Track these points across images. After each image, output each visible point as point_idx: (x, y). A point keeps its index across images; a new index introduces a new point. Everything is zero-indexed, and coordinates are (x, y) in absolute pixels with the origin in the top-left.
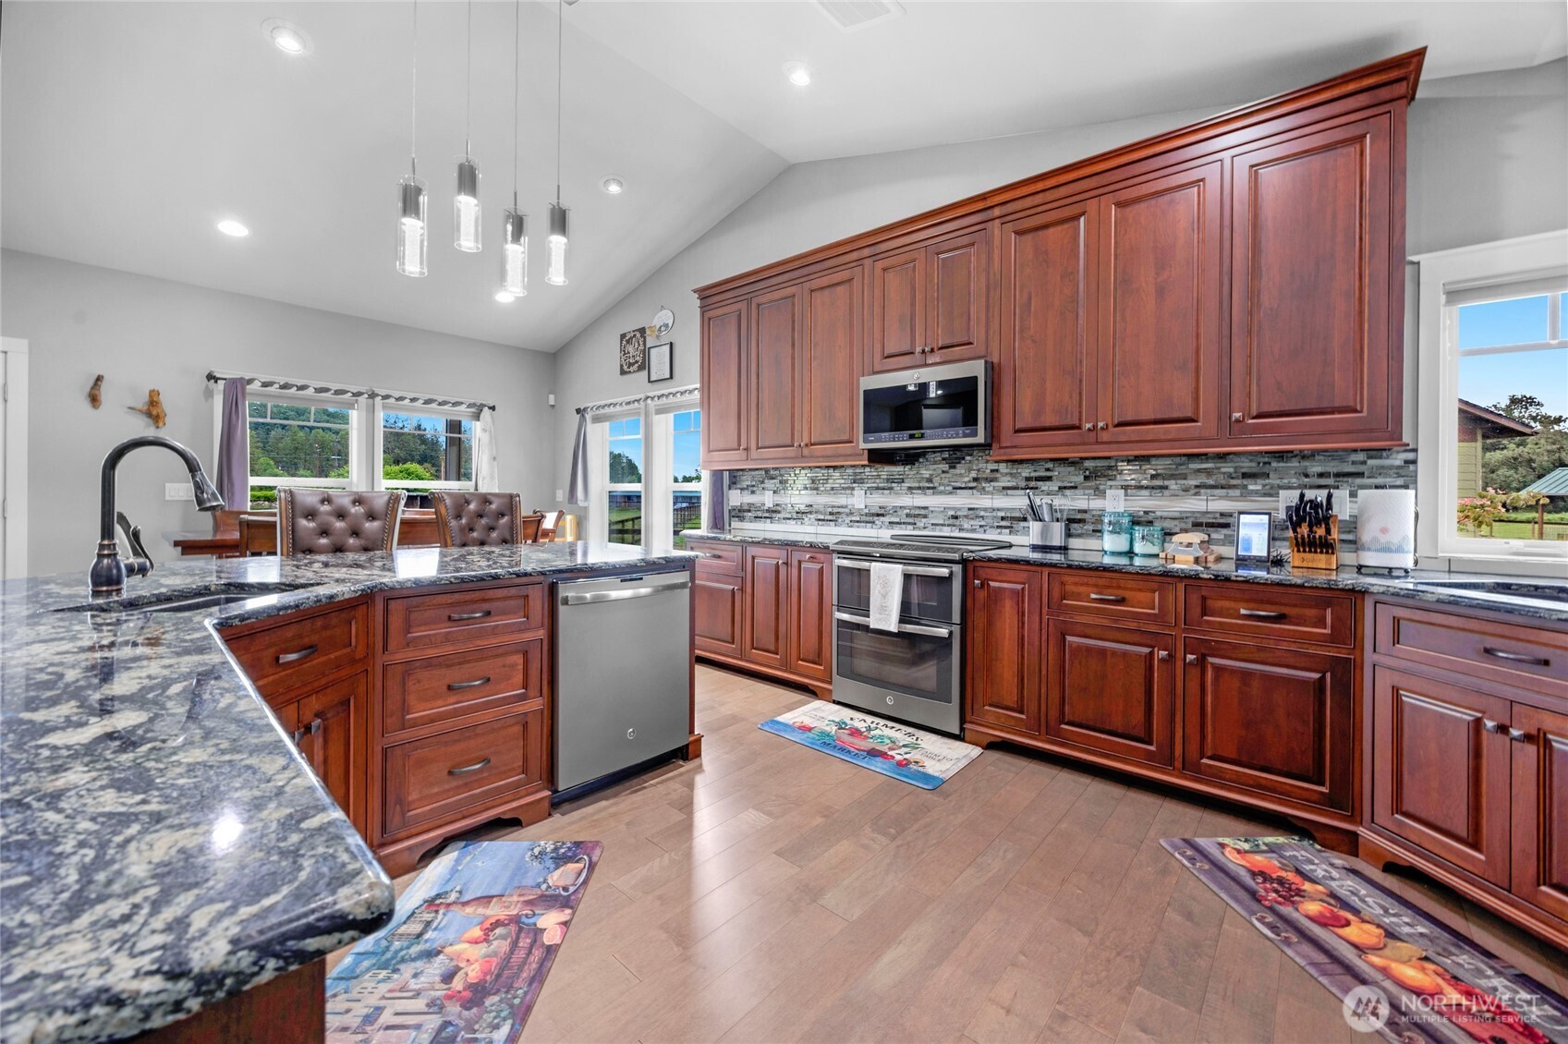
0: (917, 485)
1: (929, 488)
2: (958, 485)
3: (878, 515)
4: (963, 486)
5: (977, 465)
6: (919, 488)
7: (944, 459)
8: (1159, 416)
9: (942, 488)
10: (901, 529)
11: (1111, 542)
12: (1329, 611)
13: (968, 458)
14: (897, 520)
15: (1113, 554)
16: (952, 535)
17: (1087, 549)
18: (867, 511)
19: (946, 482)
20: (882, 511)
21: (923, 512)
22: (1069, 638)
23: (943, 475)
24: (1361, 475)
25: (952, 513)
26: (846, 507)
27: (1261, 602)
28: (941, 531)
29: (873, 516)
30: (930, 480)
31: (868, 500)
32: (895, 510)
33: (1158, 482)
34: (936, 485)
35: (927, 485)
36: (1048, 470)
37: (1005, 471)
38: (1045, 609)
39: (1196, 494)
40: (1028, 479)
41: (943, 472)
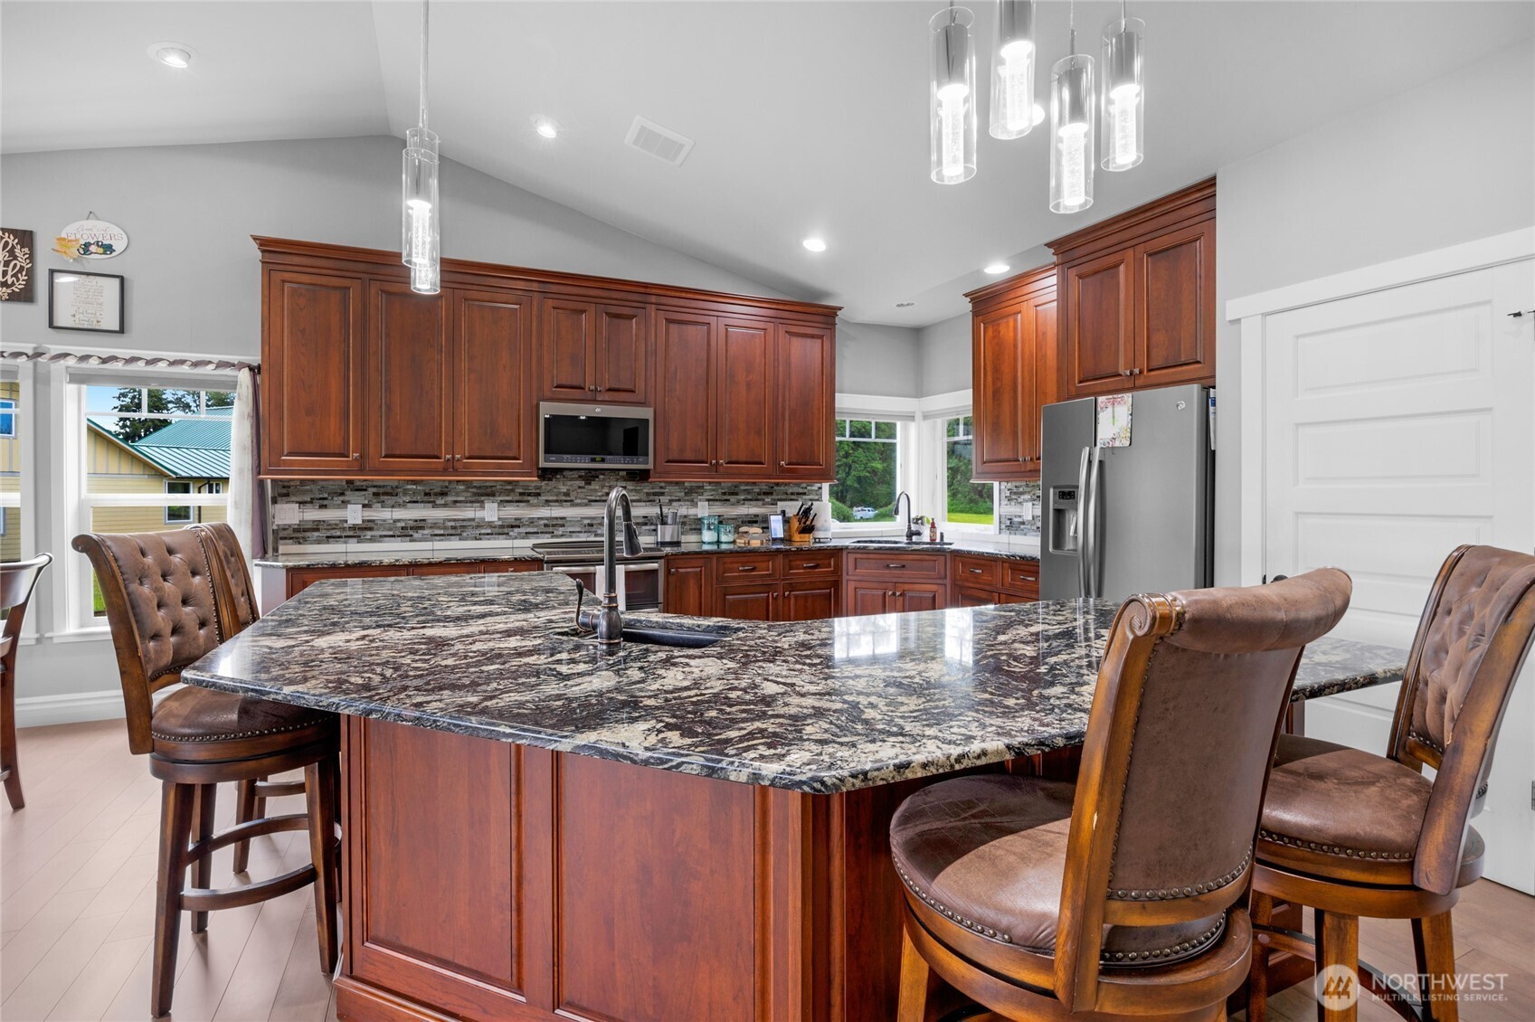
0: (555, 498)
1: (566, 501)
2: (593, 498)
3: (513, 527)
4: (598, 498)
5: (609, 482)
6: (557, 501)
7: (580, 477)
8: (748, 460)
9: (579, 501)
10: (538, 538)
11: (708, 536)
12: (832, 560)
13: (601, 477)
14: (535, 530)
15: (709, 543)
16: (589, 539)
17: (690, 542)
18: (500, 523)
19: (582, 496)
20: (517, 523)
21: (560, 522)
22: (728, 597)
23: (579, 491)
24: (805, 494)
25: (586, 522)
26: (473, 520)
27: (810, 560)
28: (578, 537)
29: (505, 529)
30: (567, 494)
31: (501, 513)
32: (532, 521)
33: (725, 497)
34: (573, 498)
35: (564, 498)
36: (661, 488)
37: (631, 488)
38: (715, 581)
39: (744, 504)
40: (648, 494)
41: (580, 487)
